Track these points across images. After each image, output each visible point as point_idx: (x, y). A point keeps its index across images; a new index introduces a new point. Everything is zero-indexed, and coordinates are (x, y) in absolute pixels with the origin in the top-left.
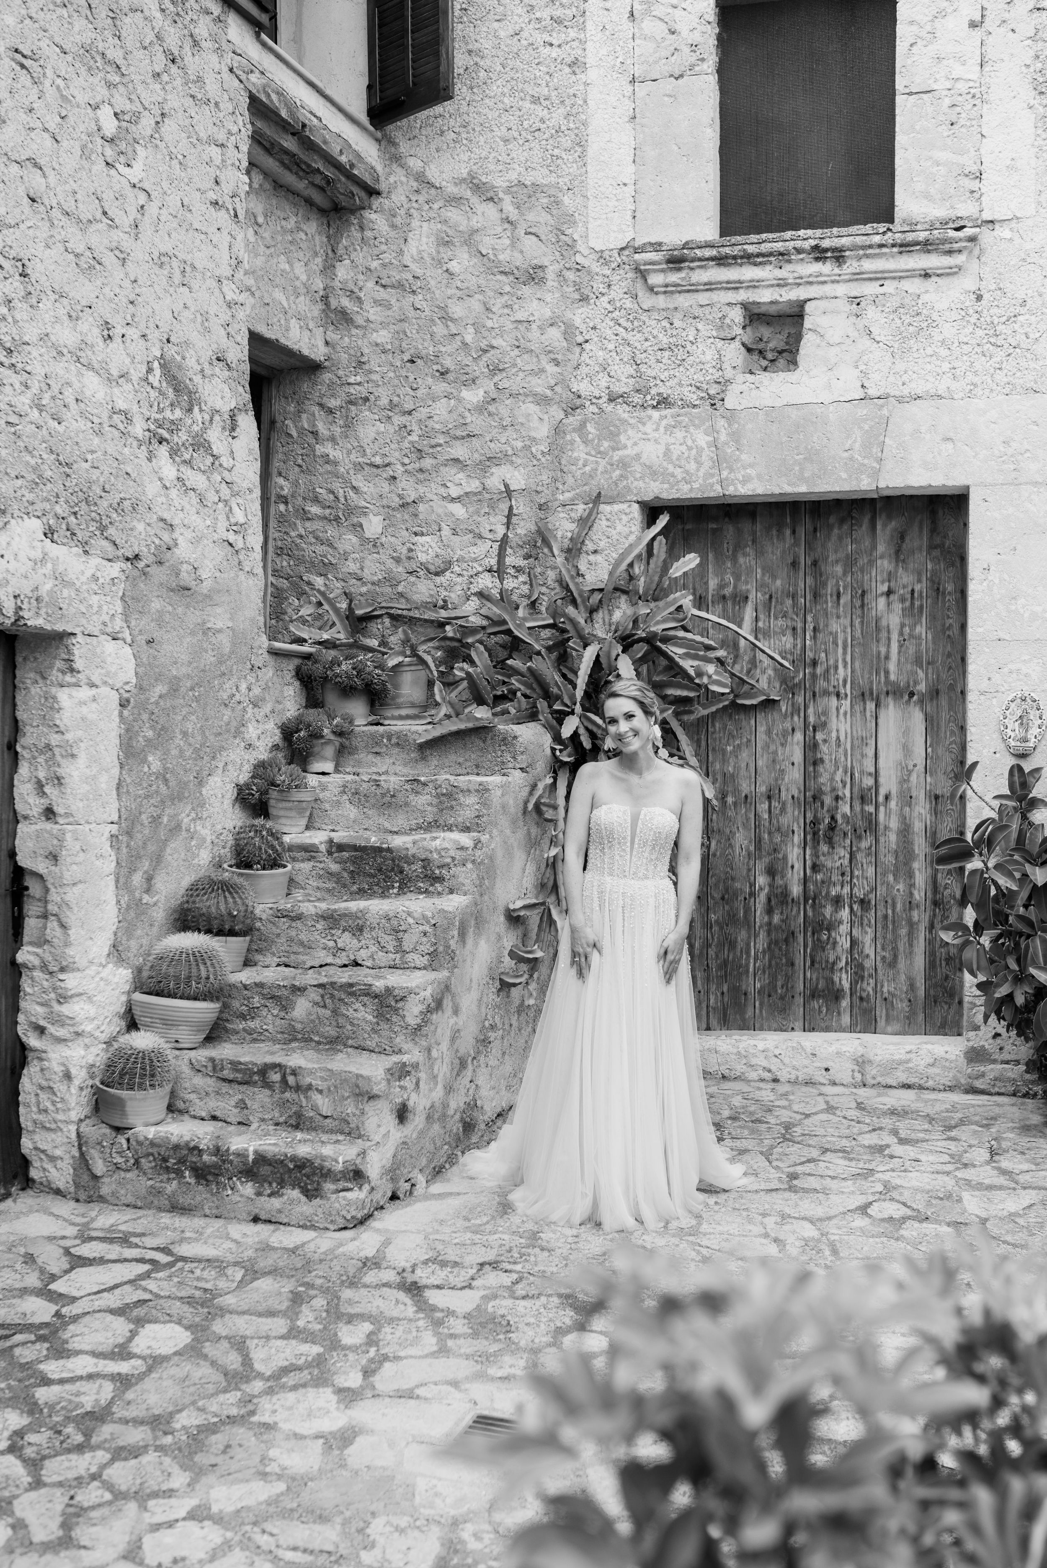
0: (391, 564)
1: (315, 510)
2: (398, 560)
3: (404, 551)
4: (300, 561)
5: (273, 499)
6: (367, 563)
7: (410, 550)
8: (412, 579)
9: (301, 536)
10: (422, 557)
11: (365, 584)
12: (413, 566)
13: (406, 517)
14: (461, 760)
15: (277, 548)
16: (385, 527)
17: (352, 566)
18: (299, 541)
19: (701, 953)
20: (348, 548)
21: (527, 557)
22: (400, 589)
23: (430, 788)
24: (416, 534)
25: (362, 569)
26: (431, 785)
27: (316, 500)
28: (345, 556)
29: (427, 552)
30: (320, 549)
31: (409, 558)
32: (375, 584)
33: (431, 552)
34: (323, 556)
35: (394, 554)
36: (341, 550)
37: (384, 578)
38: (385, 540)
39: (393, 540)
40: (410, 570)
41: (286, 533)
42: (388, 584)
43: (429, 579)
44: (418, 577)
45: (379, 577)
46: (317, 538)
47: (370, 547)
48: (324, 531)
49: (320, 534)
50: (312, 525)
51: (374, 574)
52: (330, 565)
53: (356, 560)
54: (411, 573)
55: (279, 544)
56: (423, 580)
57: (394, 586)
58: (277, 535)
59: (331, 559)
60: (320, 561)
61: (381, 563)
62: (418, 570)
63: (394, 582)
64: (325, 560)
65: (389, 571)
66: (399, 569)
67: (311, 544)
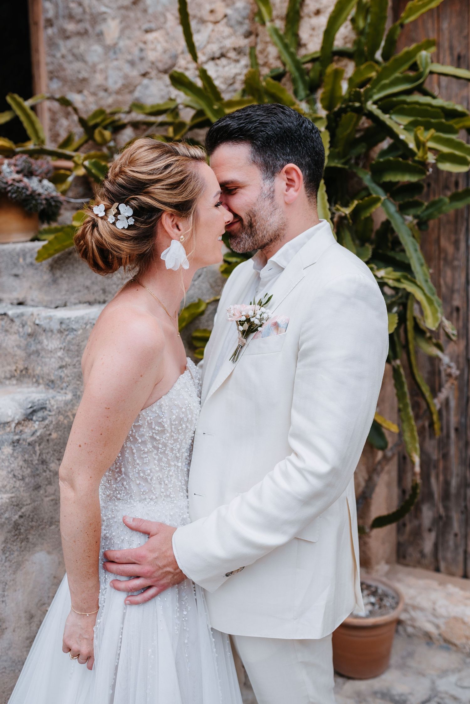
0: (127, 68)
1: (71, 27)
2: (132, 63)
3: (136, 51)
4: (64, 81)
5: (42, 23)
6: (110, 72)
7: (141, 50)
8: (145, 81)
9: (63, 57)
10: (152, 56)
11: (110, 94)
12: (144, 67)
13: (139, 15)
14: (88, 283)
15: (51, 72)
16: (122, 31)
17: (98, 79)
18: (62, 61)
19: (458, 494)
20: (96, 59)
21: (248, 35)
22: (137, 94)
23: (16, 326)
24: (147, 31)
25: (106, 79)
26: (17, 322)
27: (71, 17)
28: (93, 70)
29: (154, 49)
30: (77, 65)
31: (142, 59)
32: (118, 92)
33: (159, 48)
34: (79, 72)
35: (129, 57)
36: (90, 63)
37: (124, 85)
38: (121, 44)
39: (128, 42)
40: (143, 72)
41: (54, 56)
42: (127, 90)
43: (159, 79)
44: (151, 79)
45: (119, 85)
46: (74, 55)
47: (111, 54)
48: (78, 47)
49: (76, 51)
50: (70, 43)
51: (116, 83)
52: (84, 80)
53: (102, 71)
54: (144, 75)
55: (51, 68)
56: (155, 81)
57: (131, 92)
58: (49, 59)
59: (84, 74)
60: (78, 78)
61: (120, 69)
62: (149, 70)
63: (131, 88)
64: (81, 76)
65: (126, 77)
66: (134, 73)
67: (70, 62)
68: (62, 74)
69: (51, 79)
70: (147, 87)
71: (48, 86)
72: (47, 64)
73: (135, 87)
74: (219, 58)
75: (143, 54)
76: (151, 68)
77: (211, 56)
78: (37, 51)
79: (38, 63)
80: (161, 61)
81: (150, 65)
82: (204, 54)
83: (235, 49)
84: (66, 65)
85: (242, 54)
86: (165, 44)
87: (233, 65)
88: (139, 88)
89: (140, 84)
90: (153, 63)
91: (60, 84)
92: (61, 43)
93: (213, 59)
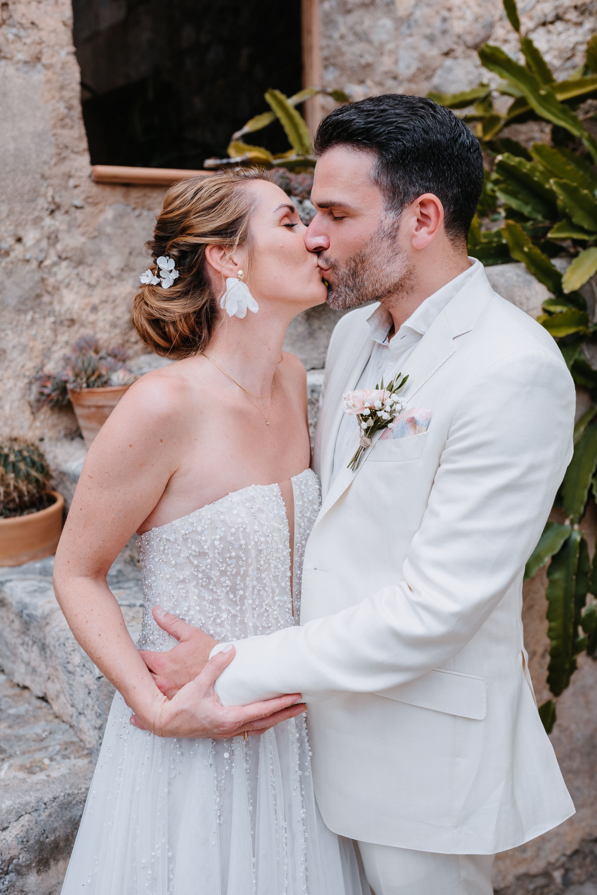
0: (424, 47)
2: (431, 39)
3: (437, 23)
4: (342, 69)
6: (402, 53)
7: (445, 20)
8: (448, 62)
9: (342, 37)
10: (458, 26)
11: (401, 83)
12: (447, 42)
15: (326, 59)
17: (386, 63)
18: (340, 43)
20: (384, 37)
22: (436, 81)
25: (396, 62)
28: (380, 51)
29: (462, 18)
30: (360, 47)
31: (444, 32)
32: (411, 80)
33: (469, 15)
34: (361, 56)
35: (428, 31)
36: (376, 44)
37: (419, 69)
38: (418, 14)
39: (427, 11)
40: (445, 49)
41: (330, 37)
42: (423, 76)
43: (467, 57)
44: (456, 58)
45: (413, 69)
46: (356, 34)
47: (404, 29)
48: (362, 23)
49: (358, 28)
50: (351, 19)
51: (408, 67)
52: (368, 66)
53: (391, 52)
54: (447, 54)
55: (326, 53)
56: (461, 61)
57: (429, 78)
58: (324, 42)
59: (368, 58)
60: (359, 64)
61: (414, 48)
62: (455, 47)
63: (429, 73)
64: (363, 61)
65: (423, 58)
66: (434, 52)
67: (351, 44)
68: (339, 60)
69: (326, 67)
70: (450, 70)
71: (322, 78)
72: (322, 49)
73: (434, 71)
74: (552, 23)
75: (447, 26)
76: (457, 43)
77: (542, 21)
78: (310, 32)
79: (311, 47)
80: (470, 33)
81: (455, 39)
82: (531, 18)
83: (576, 7)
84: (345, 48)
85: (587, 14)
86: (476, 9)
87: (572, 30)
88: (439, 72)
89: (441, 66)
90: (459, 37)
91: (337, 73)
92: (340, 19)
93: (544, 24)
